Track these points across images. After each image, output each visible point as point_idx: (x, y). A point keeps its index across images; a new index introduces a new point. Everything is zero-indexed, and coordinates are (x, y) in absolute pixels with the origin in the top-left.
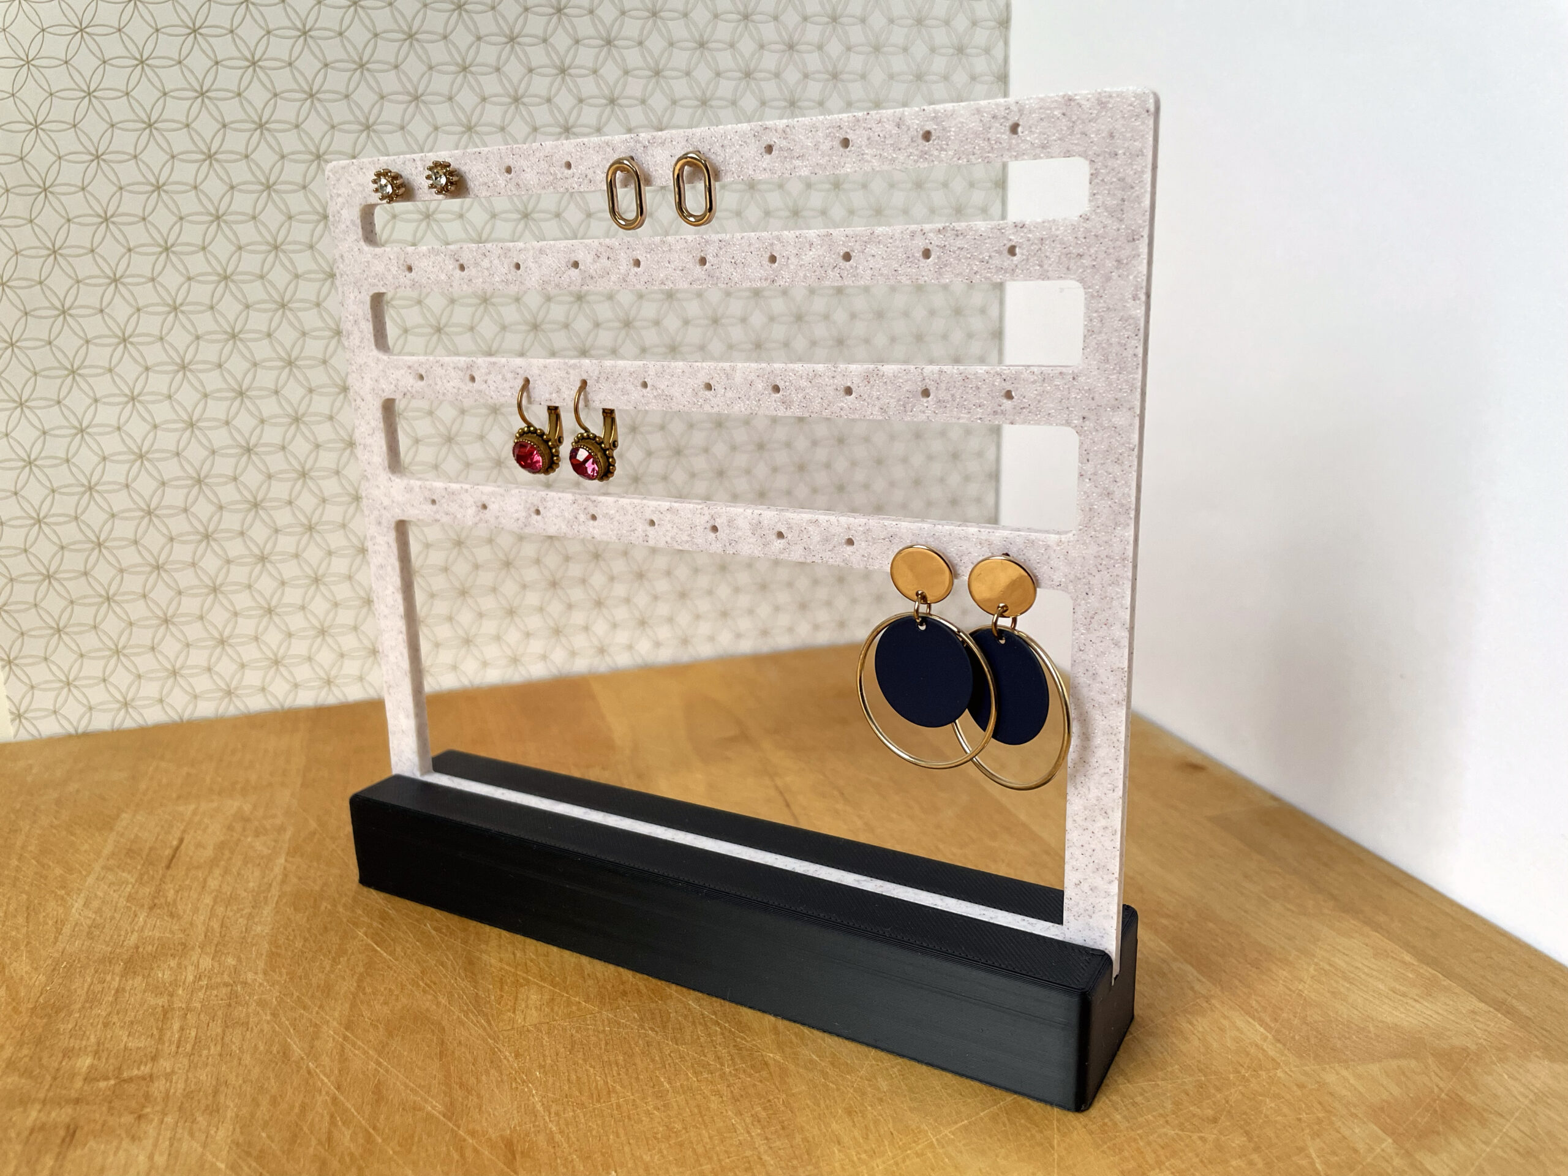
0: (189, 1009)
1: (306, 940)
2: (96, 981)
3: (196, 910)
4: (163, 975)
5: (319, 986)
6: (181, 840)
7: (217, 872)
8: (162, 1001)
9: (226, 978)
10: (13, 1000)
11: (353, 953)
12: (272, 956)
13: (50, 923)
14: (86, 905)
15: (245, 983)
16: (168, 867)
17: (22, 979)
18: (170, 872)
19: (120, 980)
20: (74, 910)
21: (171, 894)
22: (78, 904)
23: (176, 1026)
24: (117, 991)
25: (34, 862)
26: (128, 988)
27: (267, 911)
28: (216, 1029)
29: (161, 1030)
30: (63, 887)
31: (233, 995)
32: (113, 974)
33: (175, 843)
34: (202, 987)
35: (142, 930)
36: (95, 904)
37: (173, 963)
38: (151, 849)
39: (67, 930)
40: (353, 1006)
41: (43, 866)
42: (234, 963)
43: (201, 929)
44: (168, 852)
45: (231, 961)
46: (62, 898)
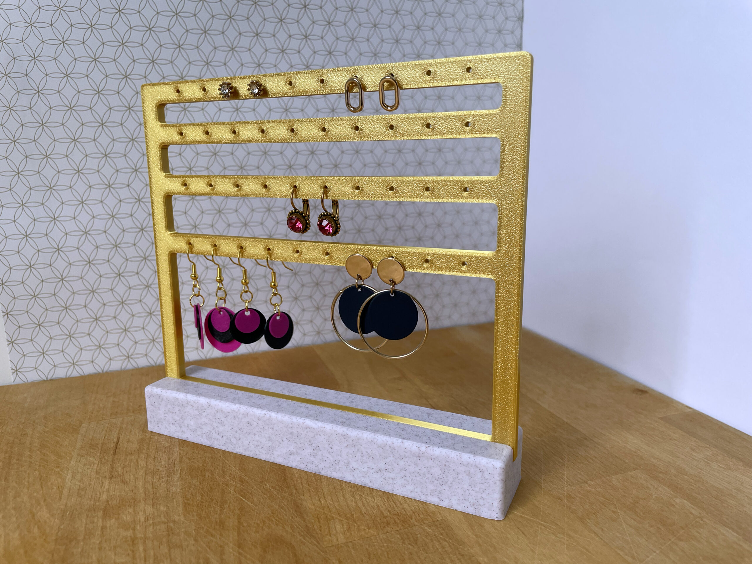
0: (145, 538)
1: (202, 495)
2: (88, 522)
3: (136, 479)
4: (127, 518)
5: (216, 522)
6: (118, 439)
7: (143, 456)
8: (130, 533)
9: (163, 519)
10: (43, 535)
11: (230, 502)
12: (186, 505)
13: (55, 488)
14: (73, 477)
15: (174, 522)
16: (115, 454)
17: (45, 522)
18: (116, 457)
19: (103, 521)
20: (67, 480)
21: (120, 469)
22: (69, 476)
23: (141, 548)
24: (102, 529)
25: (38, 452)
26: (108, 526)
27: (176, 478)
28: (165, 550)
29: (133, 551)
30: (58, 467)
31: (169, 529)
32: (98, 518)
33: (115, 440)
34: (150, 525)
35: (108, 491)
36: (79, 476)
37: (131, 510)
38: (103, 444)
39: (65, 492)
40: (239, 534)
41: (44, 455)
42: (165, 509)
43: (141, 490)
44: (112, 445)
45: (163, 509)
46: (59, 473)
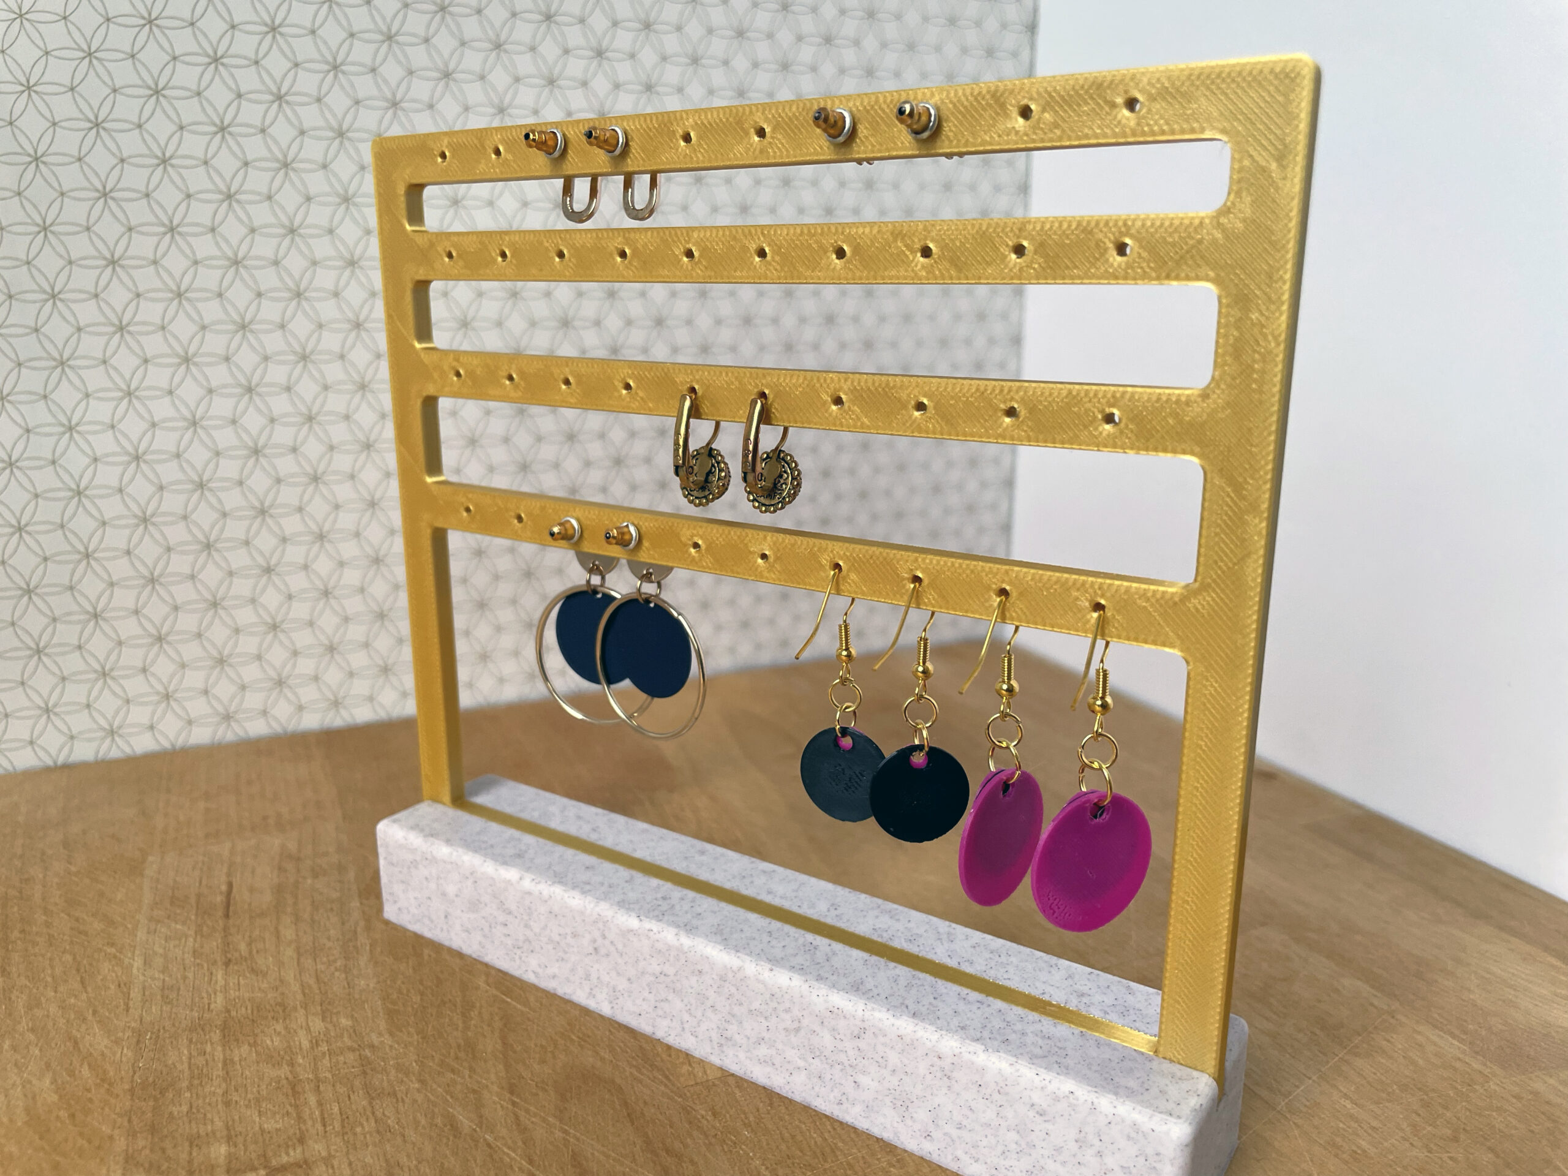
0: (318, 1081)
1: (422, 994)
2: (194, 1053)
3: (281, 964)
4: (273, 1041)
5: (459, 1046)
6: (230, 885)
7: (287, 920)
8: (284, 1071)
9: (349, 1043)
10: (103, 1080)
11: (481, 1007)
12: (391, 1014)
13: (113, 987)
14: (147, 963)
15: (372, 1047)
16: (227, 916)
17: (103, 1054)
18: (231, 921)
19: (224, 1050)
20: (135, 971)
21: (243, 947)
22: (138, 963)
23: (312, 1100)
24: (225, 1063)
25: (62, 915)
26: (236, 1059)
27: (363, 960)
28: (360, 1101)
29: (296, 1106)
30: (113, 945)
31: (364, 1062)
32: (212, 1044)
33: (224, 888)
34: (324, 1054)
35: (225, 989)
36: (159, 961)
37: (279, 1027)
38: (199, 896)
39: (135, 994)
40: (507, 1066)
41: (77, 920)
42: (350, 1023)
43: (296, 987)
44: (219, 899)
45: (345, 1022)
46: (115, 957)
